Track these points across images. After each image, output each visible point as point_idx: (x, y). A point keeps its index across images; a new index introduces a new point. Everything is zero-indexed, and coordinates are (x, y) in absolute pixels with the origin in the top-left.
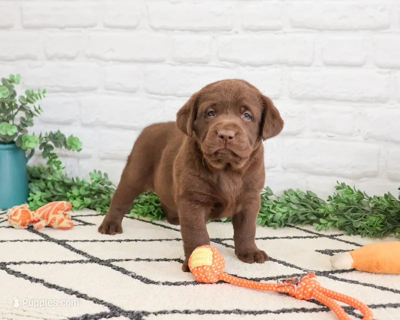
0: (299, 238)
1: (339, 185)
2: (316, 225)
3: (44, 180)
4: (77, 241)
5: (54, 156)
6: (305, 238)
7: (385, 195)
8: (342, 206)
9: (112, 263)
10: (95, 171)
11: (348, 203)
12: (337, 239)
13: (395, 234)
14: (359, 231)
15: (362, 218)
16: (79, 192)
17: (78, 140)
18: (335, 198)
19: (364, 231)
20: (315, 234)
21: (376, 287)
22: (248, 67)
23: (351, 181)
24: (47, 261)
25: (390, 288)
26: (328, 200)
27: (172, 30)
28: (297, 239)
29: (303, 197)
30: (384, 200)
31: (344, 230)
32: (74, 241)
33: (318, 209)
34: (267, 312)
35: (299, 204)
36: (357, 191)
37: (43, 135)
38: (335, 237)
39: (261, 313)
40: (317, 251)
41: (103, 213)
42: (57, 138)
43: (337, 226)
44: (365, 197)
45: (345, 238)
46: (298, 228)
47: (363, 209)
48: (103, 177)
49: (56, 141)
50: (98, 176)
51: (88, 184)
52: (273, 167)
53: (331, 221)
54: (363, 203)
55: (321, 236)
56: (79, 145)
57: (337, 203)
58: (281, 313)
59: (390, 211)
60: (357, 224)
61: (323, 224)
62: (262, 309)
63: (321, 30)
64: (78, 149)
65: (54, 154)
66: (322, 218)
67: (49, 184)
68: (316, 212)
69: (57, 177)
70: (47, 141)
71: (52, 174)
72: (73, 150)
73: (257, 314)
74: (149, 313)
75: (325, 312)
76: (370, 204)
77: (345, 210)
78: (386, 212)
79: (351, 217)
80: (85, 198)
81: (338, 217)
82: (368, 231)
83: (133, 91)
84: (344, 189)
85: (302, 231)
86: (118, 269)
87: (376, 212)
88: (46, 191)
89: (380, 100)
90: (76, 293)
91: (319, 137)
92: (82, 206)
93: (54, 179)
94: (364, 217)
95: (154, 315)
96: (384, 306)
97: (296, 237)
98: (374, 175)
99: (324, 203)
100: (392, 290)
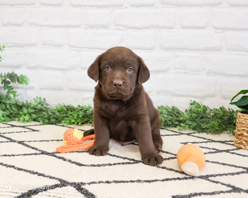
0: (169, 135)
1: (192, 103)
2: (178, 127)
3: (4, 103)
4: (31, 141)
5: (11, 88)
6: (173, 135)
7: (220, 108)
8: (194, 115)
9: (55, 154)
10: (37, 97)
11: (198, 113)
12: (192, 136)
13: (227, 131)
14: (205, 130)
15: (207, 122)
16: (28, 111)
17: (27, 77)
18: (189, 110)
19: (208, 130)
20: (178, 133)
21: (219, 164)
22: (134, 30)
23: (199, 99)
24: (13, 154)
25: (228, 164)
26: (185, 112)
27: (85, 6)
28: (168, 136)
29: (170, 110)
30: (220, 110)
31: (196, 130)
32: (29, 141)
33: (179, 117)
34: (156, 180)
35: (168, 114)
36: (203, 105)
37: (3, 75)
38: (190, 134)
39: (153, 181)
40: (181, 143)
41: (44, 124)
42: (13, 77)
43: (192, 127)
44: (208, 109)
45: (197, 134)
46: (167, 130)
47: (207, 117)
48: (43, 101)
49: (12, 78)
50: (40, 100)
51: (33, 105)
52: (151, 92)
53: (187, 124)
54: (207, 113)
55: (182, 134)
56: (27, 81)
57: (191, 113)
58: (165, 181)
59: (224, 117)
60: (204, 126)
61: (182, 127)
62: (153, 179)
63: (179, 6)
64: (27, 83)
65: (11, 87)
66: (182, 123)
67: (8, 106)
68: (178, 119)
69: (13, 101)
70: (6, 78)
71: (9, 100)
72: (23, 84)
73: (151, 182)
74: (85, 184)
75: (191, 179)
76: (211, 114)
77: (196, 118)
78: (221, 118)
79: (200, 122)
80: (32, 114)
81: (191, 122)
82: (211, 130)
83: (60, 46)
84: (195, 105)
85: (170, 131)
86: (60, 158)
87: (215, 119)
88: (6, 110)
89: (216, 49)
90: (37, 173)
91: (179, 73)
92: (30, 120)
93: (11, 103)
94: (208, 122)
95: (88, 185)
96: (226, 175)
97: (167, 135)
98: (213, 96)
99: (183, 113)
100: (229, 165)
